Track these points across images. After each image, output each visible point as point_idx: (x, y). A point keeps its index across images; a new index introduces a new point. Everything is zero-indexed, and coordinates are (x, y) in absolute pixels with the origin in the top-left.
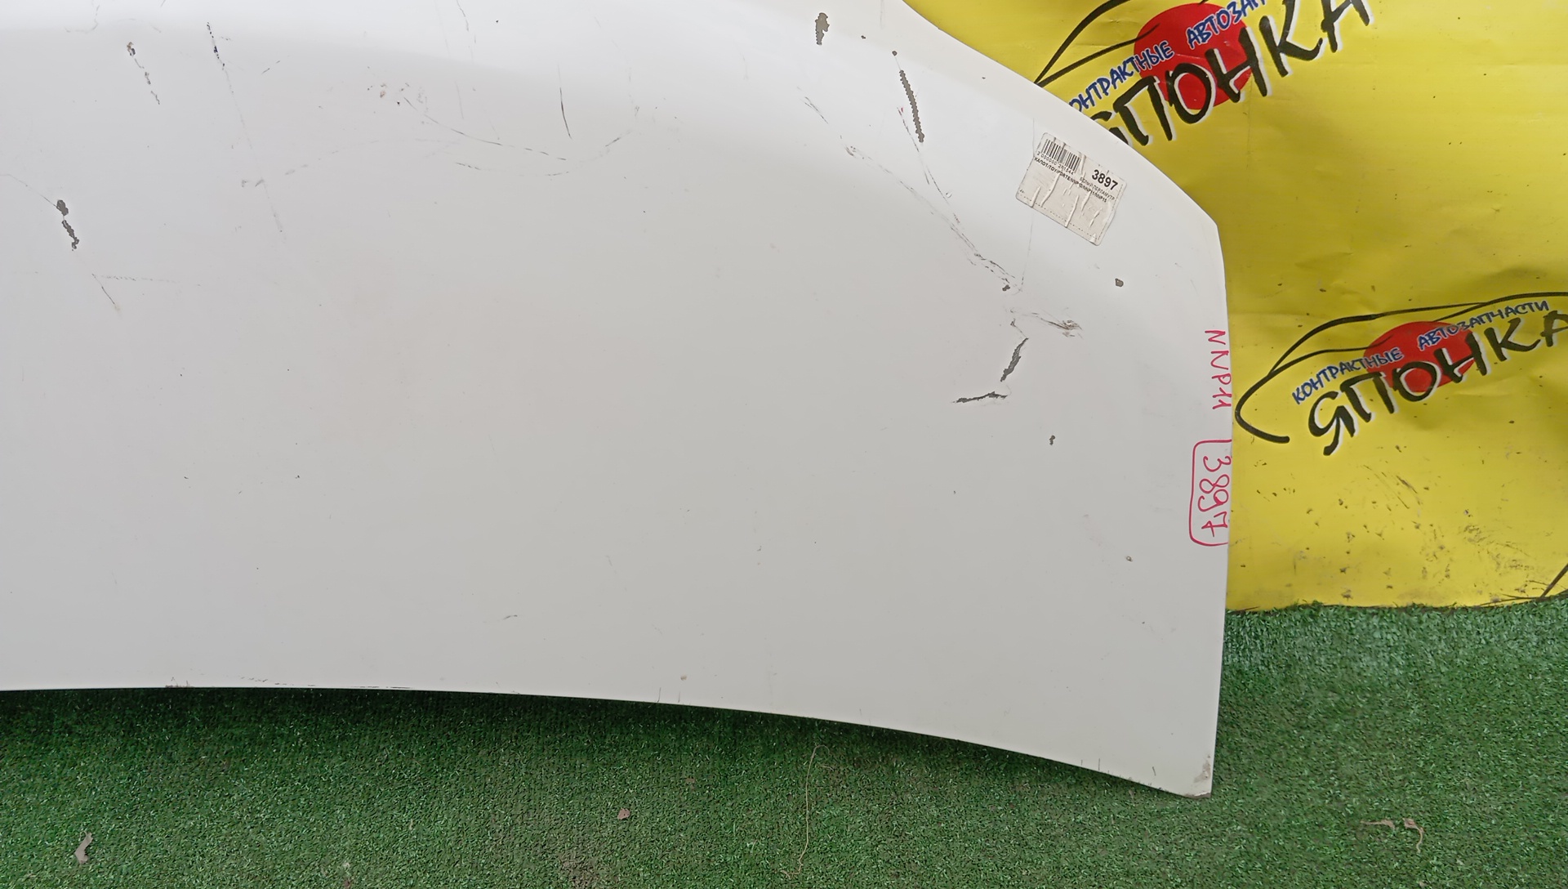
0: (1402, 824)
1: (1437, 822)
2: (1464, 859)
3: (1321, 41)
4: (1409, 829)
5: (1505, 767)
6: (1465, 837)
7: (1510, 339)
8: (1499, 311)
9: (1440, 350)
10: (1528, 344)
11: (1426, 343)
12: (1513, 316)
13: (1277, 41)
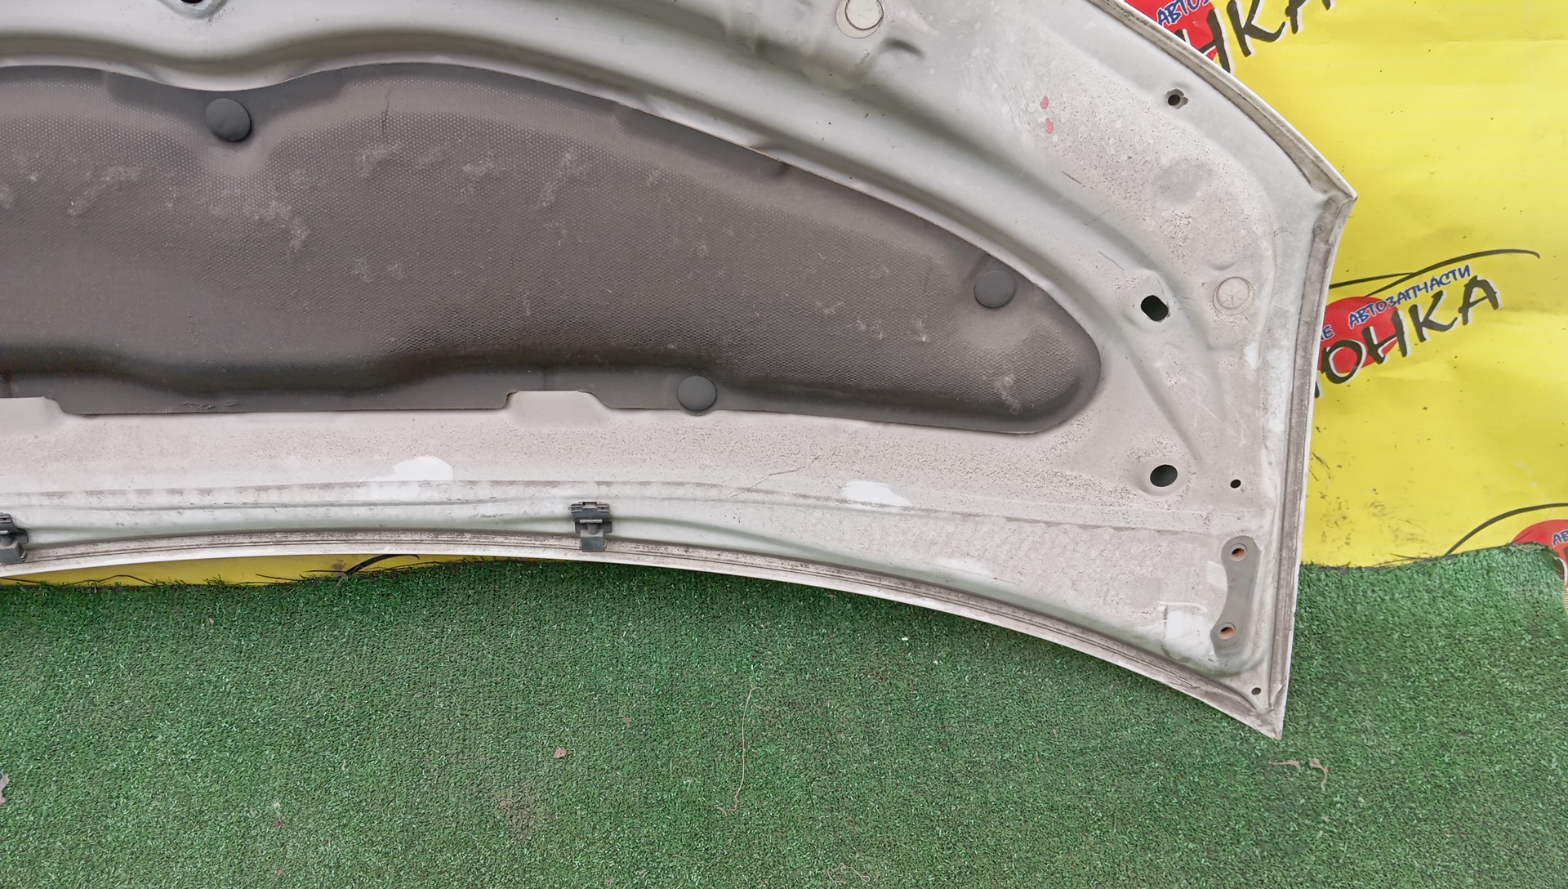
0: (1307, 764)
1: (1340, 762)
2: (1365, 797)
3: (1284, 24)
4: (1314, 769)
5: (1403, 711)
6: (1367, 776)
7: (1431, 318)
8: (1425, 283)
9: (1368, 329)
10: (1446, 323)
11: (1355, 320)
12: (1436, 289)
13: (1243, 23)
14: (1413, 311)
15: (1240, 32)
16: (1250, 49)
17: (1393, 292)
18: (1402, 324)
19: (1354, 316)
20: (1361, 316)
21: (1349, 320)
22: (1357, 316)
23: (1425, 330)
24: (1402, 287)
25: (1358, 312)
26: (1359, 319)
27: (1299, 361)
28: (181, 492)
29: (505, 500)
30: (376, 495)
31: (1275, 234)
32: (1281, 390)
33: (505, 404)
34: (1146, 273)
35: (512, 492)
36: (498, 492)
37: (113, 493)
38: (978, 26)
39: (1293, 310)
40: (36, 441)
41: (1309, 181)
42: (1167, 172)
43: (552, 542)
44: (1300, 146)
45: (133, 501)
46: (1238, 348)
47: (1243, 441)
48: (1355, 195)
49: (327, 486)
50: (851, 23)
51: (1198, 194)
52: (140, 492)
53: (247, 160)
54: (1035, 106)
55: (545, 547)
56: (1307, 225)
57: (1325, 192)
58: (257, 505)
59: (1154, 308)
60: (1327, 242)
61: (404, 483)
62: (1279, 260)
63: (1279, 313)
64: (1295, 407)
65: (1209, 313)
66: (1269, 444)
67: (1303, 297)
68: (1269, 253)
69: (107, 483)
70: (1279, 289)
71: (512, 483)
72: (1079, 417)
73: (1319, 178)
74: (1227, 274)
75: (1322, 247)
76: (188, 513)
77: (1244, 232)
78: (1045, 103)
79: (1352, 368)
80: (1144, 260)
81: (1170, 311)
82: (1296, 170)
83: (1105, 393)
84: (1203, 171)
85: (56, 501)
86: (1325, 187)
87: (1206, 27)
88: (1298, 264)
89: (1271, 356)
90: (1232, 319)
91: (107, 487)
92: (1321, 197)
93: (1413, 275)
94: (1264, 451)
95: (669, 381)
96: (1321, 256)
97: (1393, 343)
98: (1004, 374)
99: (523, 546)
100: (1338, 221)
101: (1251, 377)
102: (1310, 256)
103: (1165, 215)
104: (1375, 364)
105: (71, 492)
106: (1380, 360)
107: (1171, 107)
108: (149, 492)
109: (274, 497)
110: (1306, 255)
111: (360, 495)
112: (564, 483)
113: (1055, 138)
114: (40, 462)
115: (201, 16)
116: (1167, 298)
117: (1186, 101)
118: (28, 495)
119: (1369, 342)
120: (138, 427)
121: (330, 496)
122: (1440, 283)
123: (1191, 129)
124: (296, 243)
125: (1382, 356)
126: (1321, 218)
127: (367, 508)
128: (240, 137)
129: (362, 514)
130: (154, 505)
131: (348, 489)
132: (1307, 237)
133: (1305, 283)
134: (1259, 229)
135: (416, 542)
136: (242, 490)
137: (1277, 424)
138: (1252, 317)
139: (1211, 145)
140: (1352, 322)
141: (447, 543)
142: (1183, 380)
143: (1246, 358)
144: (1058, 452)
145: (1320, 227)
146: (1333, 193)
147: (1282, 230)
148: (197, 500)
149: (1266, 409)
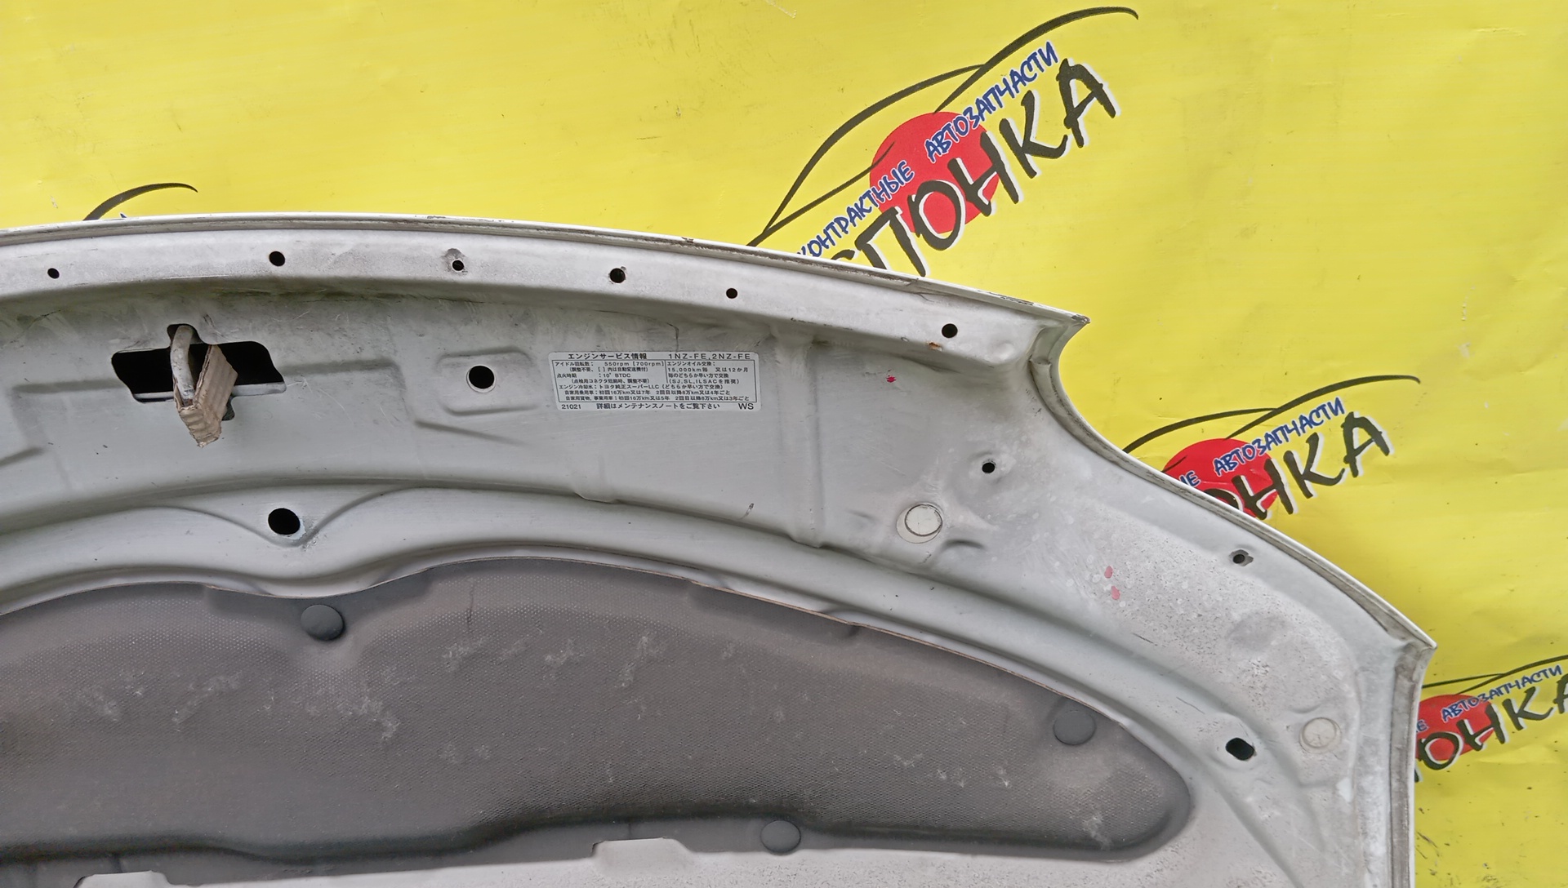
3: (1343, 470)
7: (1526, 709)
8: (1517, 682)
9: (1463, 721)
10: (1542, 713)
11: (1449, 715)
12: (1528, 686)
13: (1302, 470)
14: (1508, 705)
15: (1300, 479)
16: (1312, 492)
17: (1486, 690)
18: (1497, 716)
19: (1448, 711)
20: (1454, 711)
21: (1442, 715)
22: (1450, 710)
23: (1521, 721)
24: (1494, 686)
25: (1451, 708)
26: (1453, 714)
27: (1395, 784)
31: (1356, 674)
32: (1379, 813)
33: (591, 852)
34: (1228, 717)
38: (1035, 516)
39: (1383, 738)
41: (1385, 629)
42: (1239, 626)
44: (1372, 601)
46: (1330, 784)
47: (1345, 870)
48: (1434, 644)
50: (911, 531)
51: (1273, 643)
53: (340, 655)
54: (1099, 576)
56: (1389, 665)
57: (1403, 639)
59: (1240, 749)
60: (1410, 679)
62: (1364, 696)
63: (1368, 742)
64: (1395, 827)
65: (1297, 754)
66: (1372, 867)
67: (1392, 725)
68: (1353, 695)
70: (1367, 720)
72: (1172, 843)
73: (1395, 627)
74: (1311, 716)
75: (1406, 684)
77: (1324, 678)
78: (1109, 573)
79: (1450, 756)
80: (1225, 707)
81: (1257, 750)
82: (1371, 620)
83: (1197, 822)
84: (1276, 622)
86: (1403, 635)
87: (1264, 474)
88: (1383, 699)
89: (1366, 782)
90: (1320, 758)
92: (1400, 643)
93: (1502, 676)
94: (1367, 876)
95: (753, 825)
96: (1406, 691)
97: (1491, 732)
98: (1092, 813)
100: (1420, 663)
101: (1347, 810)
102: (1395, 689)
103: (1242, 665)
104: (1473, 751)
106: (1478, 748)
107: (1236, 565)
110: (1390, 689)
113: (1122, 604)
115: (296, 544)
116: (1251, 739)
117: (1251, 559)
119: (1464, 733)
122: (1531, 680)
123: (1259, 584)
124: (388, 735)
125: (1480, 744)
126: (1401, 659)
128: (335, 635)
132: (1390, 675)
133: (1392, 713)
134: (1339, 674)
137: (1379, 848)
138: (1342, 755)
139: (1281, 598)
140: (1445, 717)
142: (1277, 813)
143: (1340, 793)
144: (1154, 880)
145: (1402, 666)
146: (1411, 640)
147: (1363, 669)
149: (1365, 834)
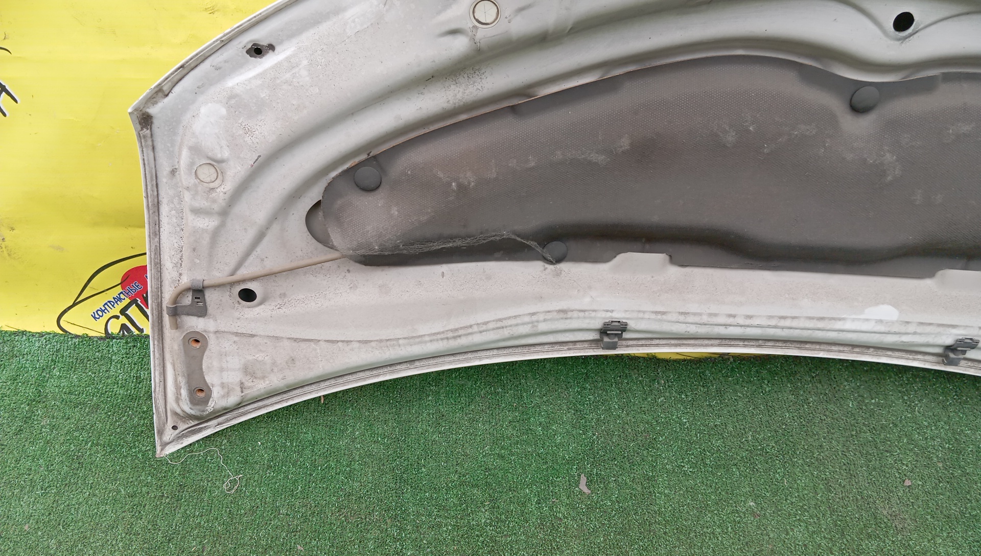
28: (734, 316)
29: (920, 334)
30: (848, 326)
33: (931, 275)
35: (928, 329)
36: (920, 329)
37: (695, 314)
40: (652, 279)
43: (920, 357)
45: (705, 319)
49: (821, 319)
52: (710, 315)
55: (914, 359)
58: (775, 327)
61: (867, 320)
69: (693, 308)
71: (930, 324)
76: (731, 328)
85: (659, 317)
91: (692, 311)
99: (902, 358)
105: (670, 312)
108: (716, 315)
109: (788, 323)
111: (839, 325)
112: (961, 326)
114: (656, 293)
118: (644, 312)
120: (712, 275)
121: (820, 325)
124: (889, 179)
127: (836, 332)
129: (832, 336)
130: (715, 323)
131: (833, 321)
135: (840, 351)
136: (770, 317)
141: (858, 353)
148: (741, 321)
